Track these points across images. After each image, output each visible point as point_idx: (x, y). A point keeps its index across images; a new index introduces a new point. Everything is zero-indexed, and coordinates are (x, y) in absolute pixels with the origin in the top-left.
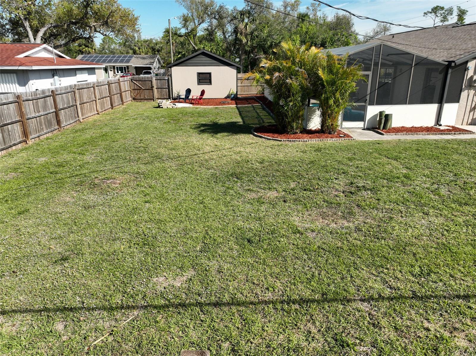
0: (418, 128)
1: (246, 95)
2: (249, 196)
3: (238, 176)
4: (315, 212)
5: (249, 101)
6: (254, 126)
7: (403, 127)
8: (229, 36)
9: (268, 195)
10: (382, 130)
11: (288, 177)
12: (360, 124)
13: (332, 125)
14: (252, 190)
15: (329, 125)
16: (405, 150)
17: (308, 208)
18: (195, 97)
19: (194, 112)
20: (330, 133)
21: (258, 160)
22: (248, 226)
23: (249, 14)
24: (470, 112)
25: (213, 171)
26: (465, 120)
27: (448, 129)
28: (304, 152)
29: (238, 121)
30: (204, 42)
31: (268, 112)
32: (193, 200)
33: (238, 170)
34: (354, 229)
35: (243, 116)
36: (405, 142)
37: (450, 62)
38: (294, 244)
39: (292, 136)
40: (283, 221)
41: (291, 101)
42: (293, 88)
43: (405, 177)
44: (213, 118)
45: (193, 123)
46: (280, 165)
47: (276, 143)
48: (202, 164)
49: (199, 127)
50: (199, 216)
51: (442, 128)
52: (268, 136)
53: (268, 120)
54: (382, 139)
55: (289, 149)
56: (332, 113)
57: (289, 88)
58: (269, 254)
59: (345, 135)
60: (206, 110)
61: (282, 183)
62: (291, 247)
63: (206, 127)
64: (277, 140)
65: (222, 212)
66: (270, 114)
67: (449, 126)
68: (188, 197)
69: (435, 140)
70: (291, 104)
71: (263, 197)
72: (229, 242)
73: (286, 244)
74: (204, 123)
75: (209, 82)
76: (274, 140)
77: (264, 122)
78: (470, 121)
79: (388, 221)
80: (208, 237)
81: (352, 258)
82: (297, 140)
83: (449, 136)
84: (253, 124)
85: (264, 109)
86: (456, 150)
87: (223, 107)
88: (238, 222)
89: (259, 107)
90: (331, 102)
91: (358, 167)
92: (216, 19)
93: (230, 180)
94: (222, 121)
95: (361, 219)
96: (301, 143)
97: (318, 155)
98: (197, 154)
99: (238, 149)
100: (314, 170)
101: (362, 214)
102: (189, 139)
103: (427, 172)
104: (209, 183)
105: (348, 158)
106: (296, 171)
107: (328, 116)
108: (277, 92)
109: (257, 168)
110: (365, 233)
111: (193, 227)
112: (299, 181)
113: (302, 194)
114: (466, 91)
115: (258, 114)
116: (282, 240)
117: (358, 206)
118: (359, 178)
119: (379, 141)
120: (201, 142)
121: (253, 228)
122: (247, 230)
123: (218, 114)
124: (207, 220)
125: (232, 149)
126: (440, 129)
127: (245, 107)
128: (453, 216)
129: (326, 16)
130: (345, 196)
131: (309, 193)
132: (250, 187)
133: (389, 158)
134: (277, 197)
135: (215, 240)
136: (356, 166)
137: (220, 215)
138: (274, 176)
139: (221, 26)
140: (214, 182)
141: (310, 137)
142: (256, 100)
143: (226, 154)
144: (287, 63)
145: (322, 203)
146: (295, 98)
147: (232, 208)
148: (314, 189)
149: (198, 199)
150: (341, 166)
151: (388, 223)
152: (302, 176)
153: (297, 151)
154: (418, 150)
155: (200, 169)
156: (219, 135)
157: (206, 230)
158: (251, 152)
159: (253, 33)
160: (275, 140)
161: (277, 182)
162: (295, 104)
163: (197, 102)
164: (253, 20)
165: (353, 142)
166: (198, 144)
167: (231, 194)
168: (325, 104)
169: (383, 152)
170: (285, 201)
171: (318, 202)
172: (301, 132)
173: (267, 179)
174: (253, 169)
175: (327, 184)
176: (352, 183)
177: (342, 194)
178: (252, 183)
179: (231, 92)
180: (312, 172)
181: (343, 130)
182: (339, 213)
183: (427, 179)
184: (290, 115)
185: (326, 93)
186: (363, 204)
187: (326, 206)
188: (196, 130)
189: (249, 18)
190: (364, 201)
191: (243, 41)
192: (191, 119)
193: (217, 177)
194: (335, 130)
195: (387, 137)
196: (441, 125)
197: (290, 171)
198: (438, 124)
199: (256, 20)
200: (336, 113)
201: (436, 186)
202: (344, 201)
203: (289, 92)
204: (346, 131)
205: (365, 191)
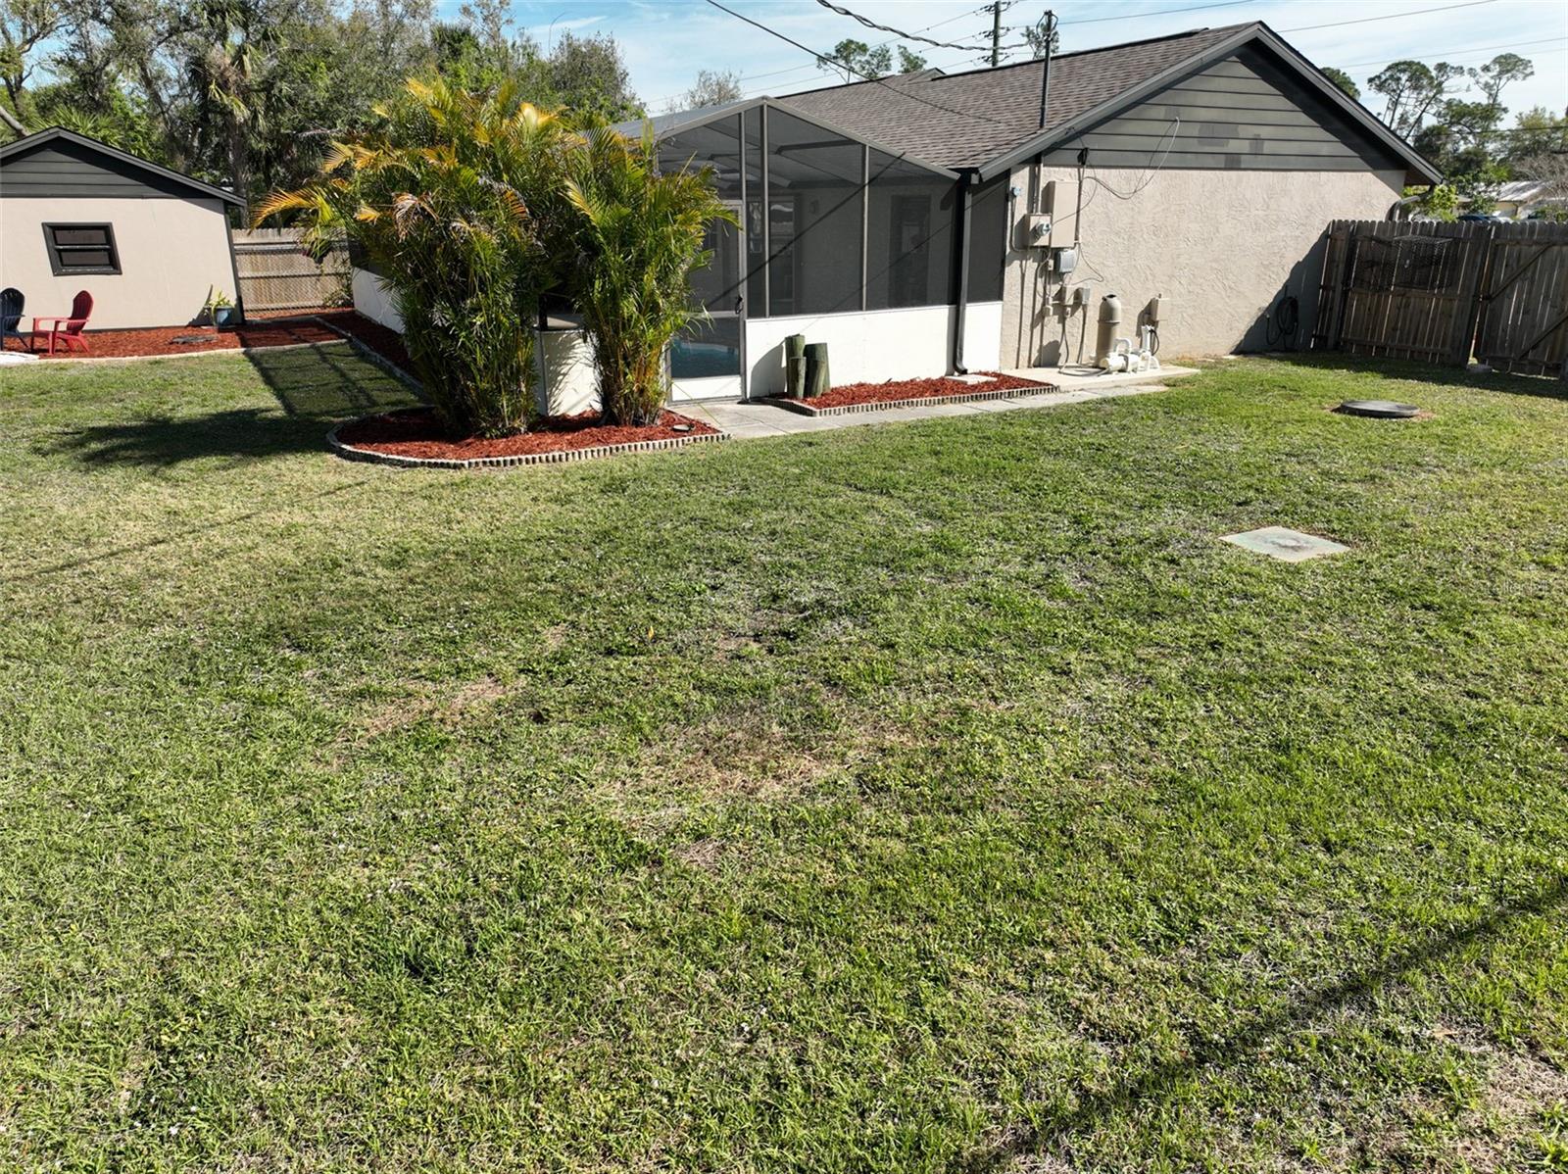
0: (906, 384)
1: (282, 313)
2: (367, 722)
3: (301, 639)
4: (677, 744)
5: (297, 331)
6: (336, 420)
7: (861, 385)
8: (174, 98)
9: (459, 702)
10: (804, 400)
11: (526, 607)
12: (730, 385)
13: (642, 391)
14: (379, 693)
15: (632, 392)
16: (900, 455)
17: (647, 729)
18: (47, 326)
19: (49, 386)
20: (637, 423)
21: (382, 553)
22: (394, 884)
23: (243, 12)
24: (1033, 327)
25: (169, 630)
26: (1024, 354)
27: (986, 383)
28: (564, 500)
29: (262, 405)
30: (61, 110)
31: (380, 366)
32: (71, 798)
33: (296, 611)
34: (853, 786)
35: (282, 385)
36: (884, 431)
37: (966, 173)
38: (637, 928)
39: (502, 443)
40: (558, 814)
41: (475, 310)
42: (478, 255)
43: (938, 547)
44: (144, 400)
45: (47, 428)
46: (478, 562)
47: (443, 476)
48: (107, 602)
49: (81, 444)
50: (110, 886)
51: (971, 380)
52: (404, 453)
53: (390, 394)
54: (818, 429)
55: (501, 493)
56: (636, 350)
57: (461, 260)
58: (537, 1015)
59: (691, 425)
60: (110, 372)
61: (507, 637)
62: (628, 941)
63: (116, 442)
64: (442, 465)
65: (246, 834)
66: (390, 374)
67: (986, 374)
68: (44, 788)
69: (968, 417)
70: (479, 320)
71: (437, 716)
72: (309, 1006)
73: (599, 934)
74: (104, 423)
75: (111, 263)
76: (430, 465)
77: (374, 404)
78: (1035, 354)
79: (956, 728)
80: (175, 1003)
81: (904, 931)
82: (523, 457)
83: (999, 402)
84: (328, 413)
85: (363, 357)
86: (1037, 439)
87: (187, 359)
88: (339, 873)
89: (340, 350)
90: (629, 307)
91: (773, 533)
92: (103, 21)
93: (262, 663)
94: (187, 410)
95: (862, 737)
96: (541, 467)
97: (617, 504)
98: (80, 562)
99: (281, 520)
100: (621, 564)
101: (857, 716)
102: (28, 499)
103: (994, 522)
104: (157, 695)
105: (730, 504)
106: (552, 579)
107: (625, 358)
108: (416, 274)
109: (380, 590)
110: (903, 796)
111: (78, 965)
112: (572, 617)
113: (603, 673)
114: (1017, 263)
115: (343, 375)
116: (579, 917)
117: (830, 682)
118: (793, 572)
119: (805, 434)
120: (96, 504)
121: (422, 886)
122: (394, 908)
123: (167, 384)
124: (162, 900)
125: (254, 520)
126: (965, 383)
127: (284, 352)
128: (1142, 665)
129: (532, 43)
130: (771, 651)
131: (627, 663)
132: (365, 679)
133: (861, 490)
134: (498, 704)
135: (221, 1014)
136: (765, 530)
137: (236, 853)
138: (463, 612)
139: (129, 50)
140: (183, 682)
141: (571, 444)
142: (325, 328)
143: (227, 543)
144: (440, 158)
145: (695, 696)
146: (491, 295)
147: (293, 801)
148: (642, 641)
149: (102, 789)
150: (718, 538)
151: (961, 733)
152: (580, 595)
153: (535, 499)
154: (937, 453)
155: (98, 629)
156: (183, 469)
157: (163, 963)
158: (343, 525)
159: (272, 85)
160: (436, 465)
161: (484, 637)
162: (497, 318)
163: (60, 345)
164: (265, 37)
165: (726, 449)
166: (82, 515)
167: (276, 728)
168: (606, 316)
169: (836, 473)
170: (538, 718)
171: (679, 697)
172: (531, 428)
173: (436, 630)
174: (364, 594)
175: (687, 612)
176: (776, 598)
177: (754, 646)
178: (372, 659)
179: (214, 301)
180: (616, 575)
181: (680, 411)
182: (775, 728)
183: (1006, 546)
184: (481, 363)
185: (605, 273)
186: (845, 671)
187: (716, 708)
188: (62, 457)
189: (245, 26)
190: (846, 659)
191: (236, 112)
192: (31, 413)
193: (195, 656)
194: (654, 410)
195: (825, 422)
196: (965, 372)
197: (529, 580)
198: (956, 369)
199: (276, 38)
200: (650, 346)
201: (1040, 567)
202: (771, 674)
203: (465, 273)
204: (691, 413)
205: (832, 618)
